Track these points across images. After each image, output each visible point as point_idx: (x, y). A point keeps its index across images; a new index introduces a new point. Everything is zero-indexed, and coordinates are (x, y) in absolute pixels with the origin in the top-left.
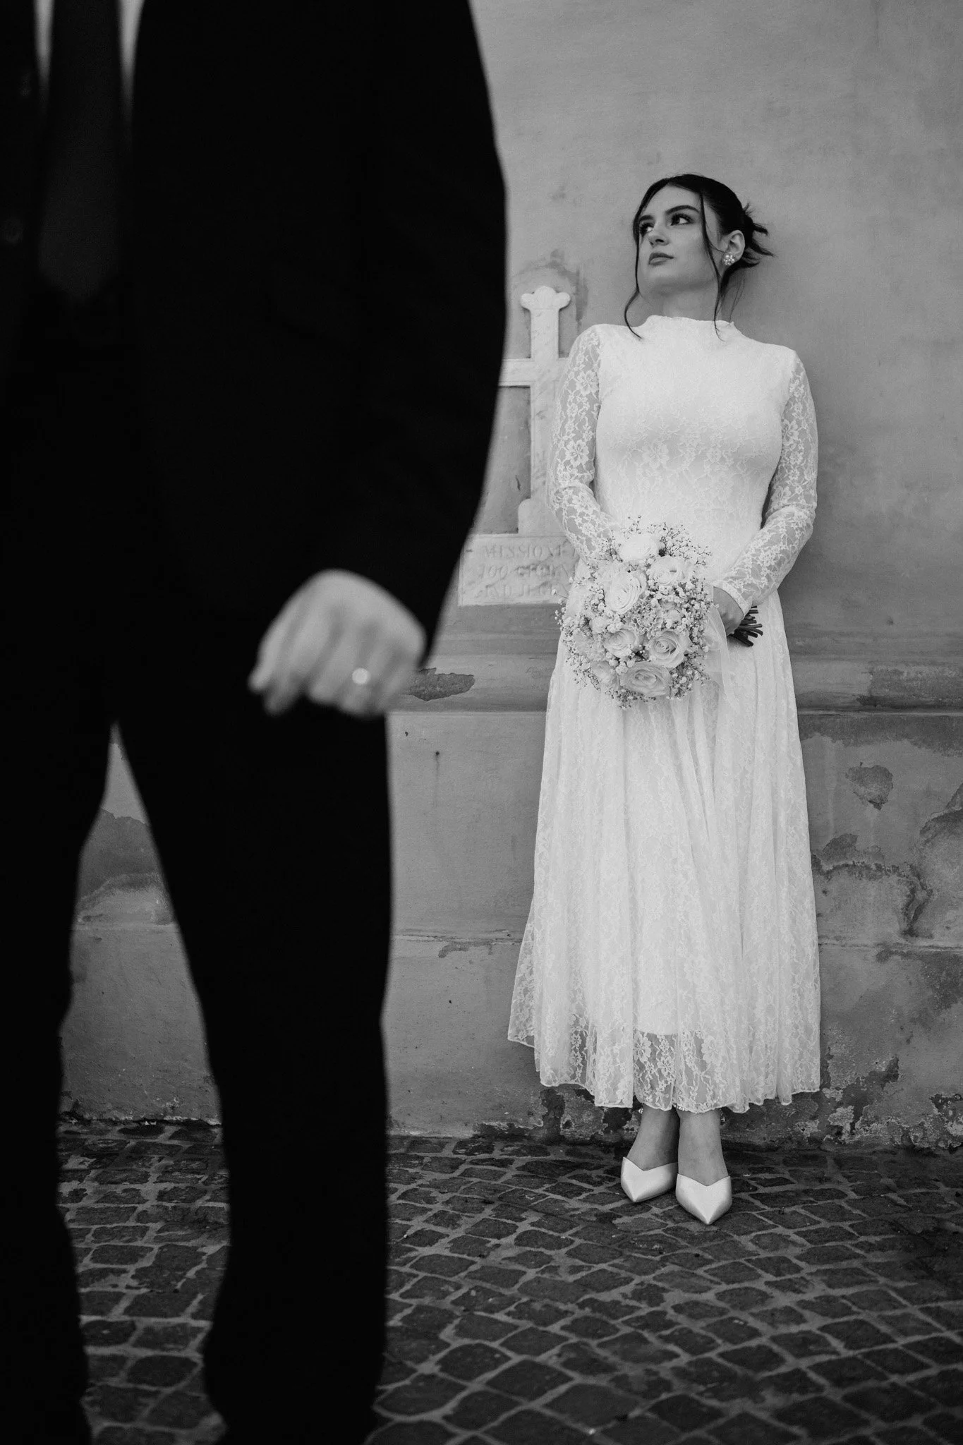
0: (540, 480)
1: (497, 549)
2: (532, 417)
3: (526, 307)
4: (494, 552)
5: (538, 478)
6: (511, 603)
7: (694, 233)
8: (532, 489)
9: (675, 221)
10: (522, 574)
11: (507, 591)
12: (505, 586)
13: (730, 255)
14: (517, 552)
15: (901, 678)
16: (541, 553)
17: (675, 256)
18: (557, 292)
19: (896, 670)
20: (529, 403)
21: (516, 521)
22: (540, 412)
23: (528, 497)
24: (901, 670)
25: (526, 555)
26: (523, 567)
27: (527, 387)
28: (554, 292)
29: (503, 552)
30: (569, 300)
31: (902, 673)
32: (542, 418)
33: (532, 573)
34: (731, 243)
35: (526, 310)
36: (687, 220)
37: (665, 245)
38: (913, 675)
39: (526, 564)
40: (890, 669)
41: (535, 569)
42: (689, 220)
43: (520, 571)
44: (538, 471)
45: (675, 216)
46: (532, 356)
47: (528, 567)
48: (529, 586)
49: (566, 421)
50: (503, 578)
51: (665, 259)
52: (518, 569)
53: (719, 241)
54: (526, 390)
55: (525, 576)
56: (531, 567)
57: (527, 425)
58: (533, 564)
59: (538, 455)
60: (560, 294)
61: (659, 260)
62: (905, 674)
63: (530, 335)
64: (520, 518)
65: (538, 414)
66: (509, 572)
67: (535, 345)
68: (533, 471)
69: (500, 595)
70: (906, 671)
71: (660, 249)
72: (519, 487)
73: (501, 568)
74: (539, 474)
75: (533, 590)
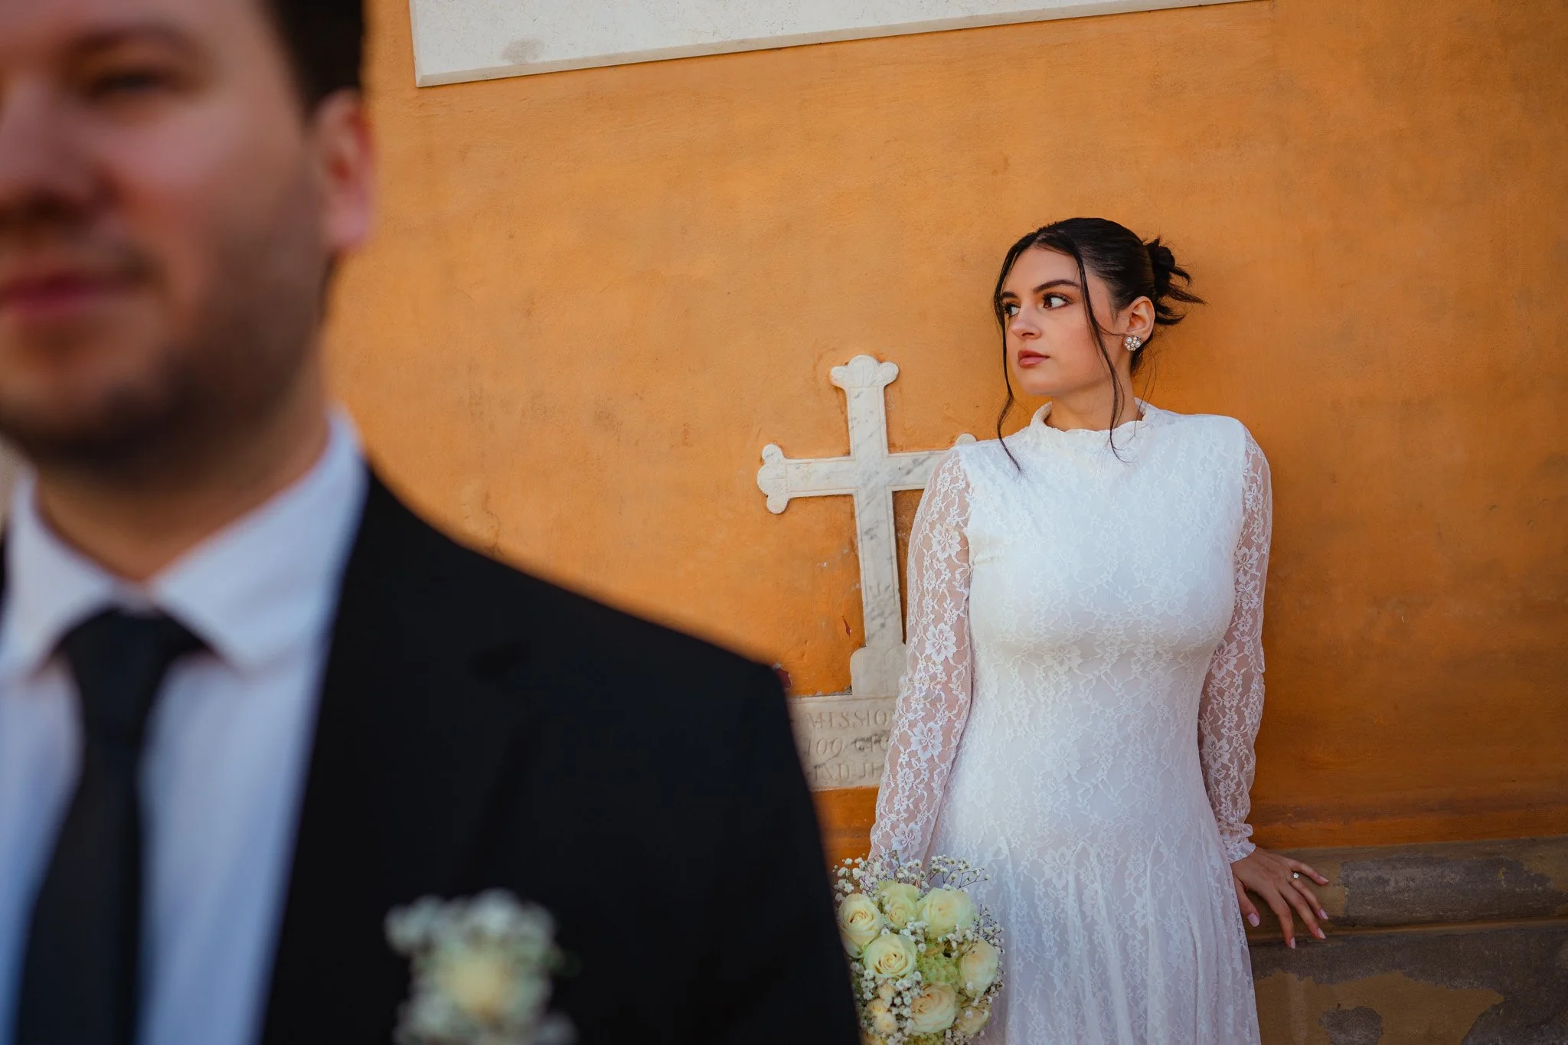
0: (879, 621)
1: (825, 717)
2: (859, 537)
3: (838, 385)
4: (822, 721)
5: (873, 619)
6: (847, 786)
7: (1075, 317)
8: (866, 634)
9: (1047, 301)
10: (861, 749)
11: (843, 773)
12: (840, 765)
13: (1133, 337)
14: (852, 720)
15: (1389, 889)
16: (885, 720)
17: (1051, 354)
18: (880, 361)
19: (1379, 878)
20: (852, 516)
21: (848, 678)
22: (870, 529)
23: (861, 644)
24: (1387, 877)
25: (865, 723)
26: (862, 739)
27: (850, 496)
28: (875, 362)
29: (833, 720)
30: (896, 372)
31: (1386, 882)
32: (872, 538)
33: (875, 747)
34: (1134, 315)
35: (838, 390)
36: (1065, 300)
37: (1037, 338)
38: (1402, 884)
39: (866, 735)
40: (1371, 876)
41: (878, 741)
42: (1068, 301)
43: (858, 745)
44: (873, 610)
45: (1046, 295)
46: (852, 452)
47: (869, 740)
48: (872, 764)
49: (923, 595)
50: (837, 755)
51: (1037, 359)
52: (855, 742)
53: (1115, 319)
54: (847, 499)
55: (866, 750)
56: (874, 739)
57: (853, 547)
58: (876, 735)
59: (871, 588)
60: (884, 364)
61: (1030, 361)
62: (1392, 884)
63: (846, 422)
64: (853, 674)
65: (867, 533)
66: (843, 747)
67: (856, 436)
68: (866, 611)
69: (834, 777)
70: (1393, 879)
71: (1033, 346)
72: (848, 630)
73: (832, 743)
74: (876, 613)
75: (877, 769)
